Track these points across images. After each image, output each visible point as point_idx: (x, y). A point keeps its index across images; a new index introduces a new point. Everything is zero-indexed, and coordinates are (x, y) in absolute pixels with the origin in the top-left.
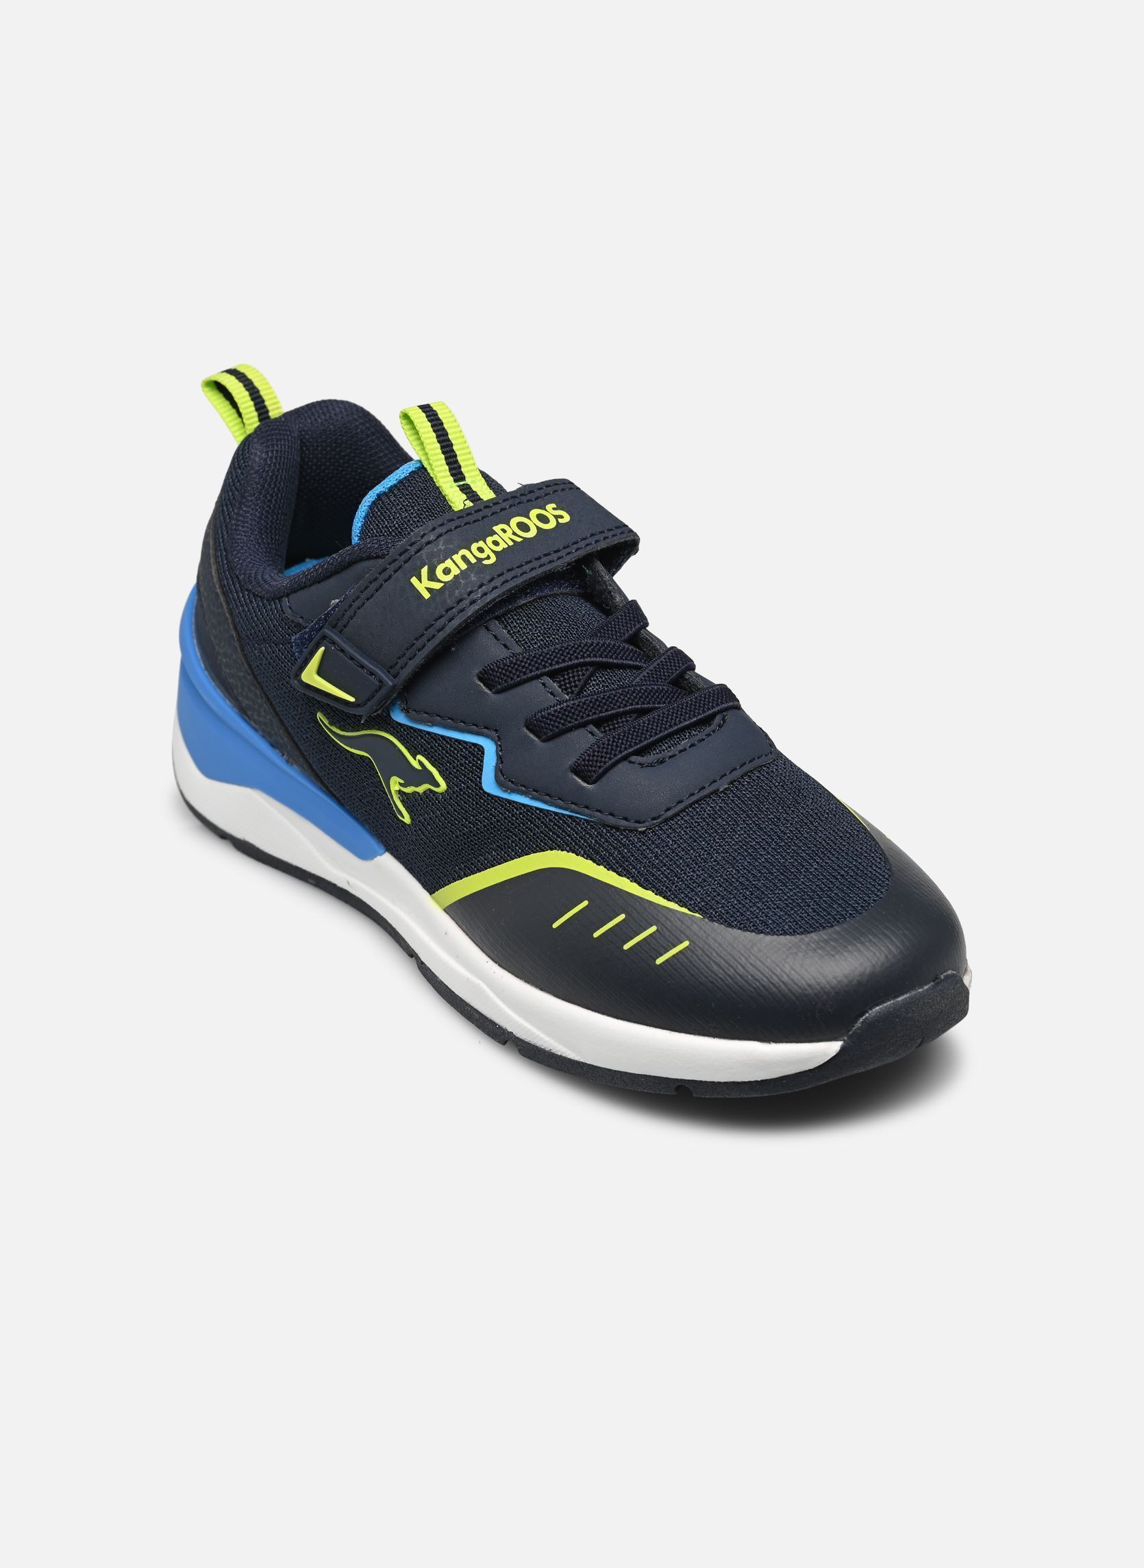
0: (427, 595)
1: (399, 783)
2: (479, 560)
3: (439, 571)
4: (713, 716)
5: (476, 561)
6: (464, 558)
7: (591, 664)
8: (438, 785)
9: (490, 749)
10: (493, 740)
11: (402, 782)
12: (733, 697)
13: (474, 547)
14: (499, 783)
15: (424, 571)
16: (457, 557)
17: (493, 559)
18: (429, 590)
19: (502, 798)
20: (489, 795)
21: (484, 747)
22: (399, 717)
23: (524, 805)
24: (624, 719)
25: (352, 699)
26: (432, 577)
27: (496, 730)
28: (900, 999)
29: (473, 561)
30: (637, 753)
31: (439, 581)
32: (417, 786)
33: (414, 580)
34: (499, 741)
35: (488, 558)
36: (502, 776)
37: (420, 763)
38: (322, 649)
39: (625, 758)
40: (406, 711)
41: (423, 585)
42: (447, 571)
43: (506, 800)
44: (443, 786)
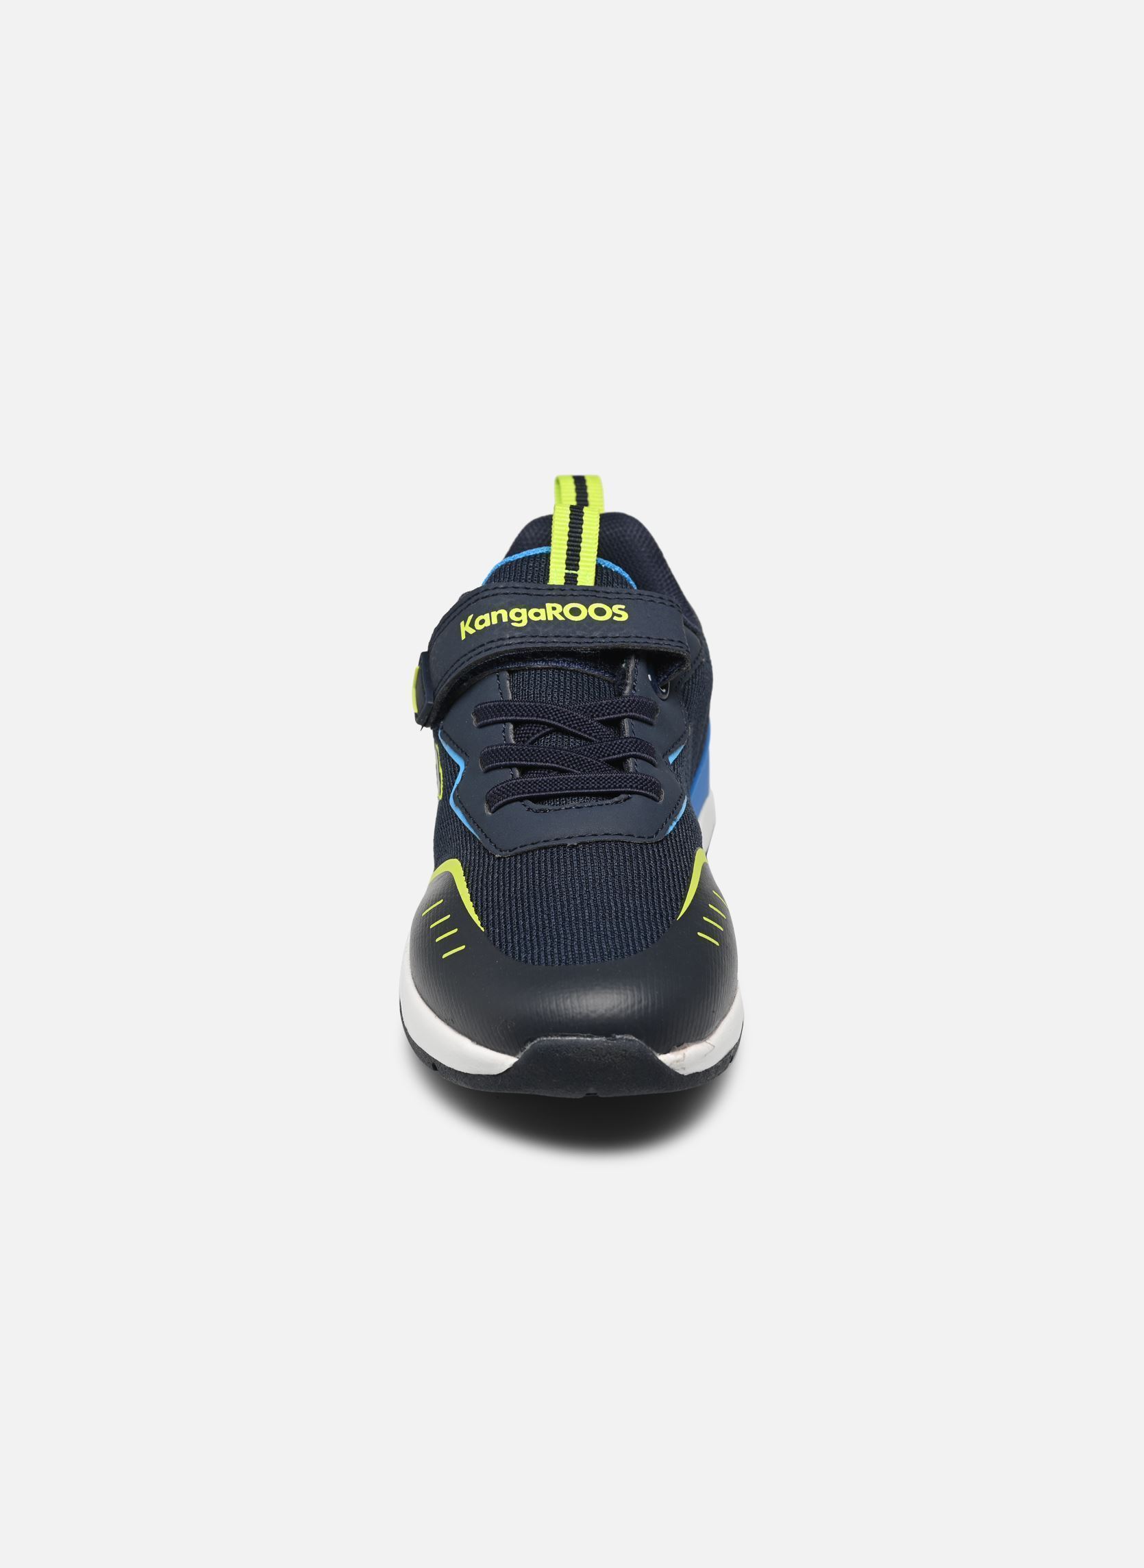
2: (510, 621)
3: (478, 621)
4: (617, 794)
5: (507, 620)
6: (500, 617)
7: (549, 725)
10: (465, 763)
13: (514, 611)
14: (455, 799)
16: (494, 614)
17: (524, 623)
18: (466, 633)
19: (453, 812)
20: (450, 806)
21: (461, 769)
23: (459, 820)
24: (543, 772)
26: (473, 623)
27: (468, 756)
28: (567, 1038)
29: (505, 619)
30: (531, 799)
31: (475, 628)
33: (461, 624)
35: (520, 622)
39: (521, 800)
41: (464, 629)
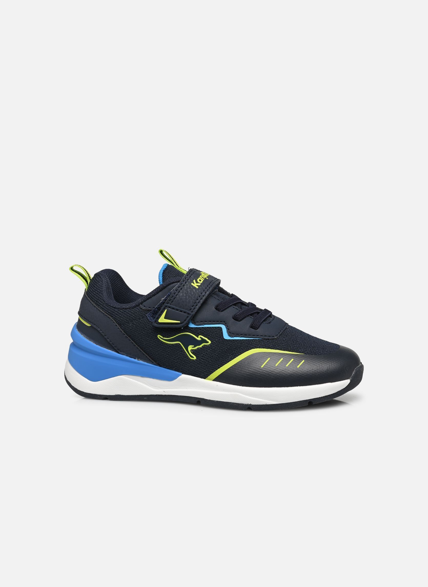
0: (197, 287)
1: (192, 347)
3: (198, 280)
8: (208, 342)
9: (223, 327)
10: (224, 324)
11: (193, 346)
12: (269, 312)
14: (230, 336)
15: (194, 281)
18: (197, 286)
19: (231, 340)
20: (226, 340)
21: (221, 327)
22: (192, 326)
23: (238, 340)
25: (179, 322)
26: (197, 282)
27: (224, 322)
31: (199, 283)
32: (199, 345)
33: (192, 284)
34: (225, 324)
36: (230, 334)
37: (201, 338)
38: (166, 310)
40: (194, 323)
41: (195, 285)
42: (200, 280)
43: (232, 340)
44: (210, 342)
